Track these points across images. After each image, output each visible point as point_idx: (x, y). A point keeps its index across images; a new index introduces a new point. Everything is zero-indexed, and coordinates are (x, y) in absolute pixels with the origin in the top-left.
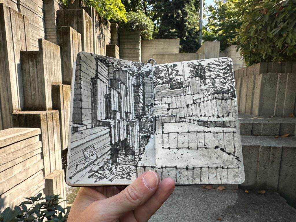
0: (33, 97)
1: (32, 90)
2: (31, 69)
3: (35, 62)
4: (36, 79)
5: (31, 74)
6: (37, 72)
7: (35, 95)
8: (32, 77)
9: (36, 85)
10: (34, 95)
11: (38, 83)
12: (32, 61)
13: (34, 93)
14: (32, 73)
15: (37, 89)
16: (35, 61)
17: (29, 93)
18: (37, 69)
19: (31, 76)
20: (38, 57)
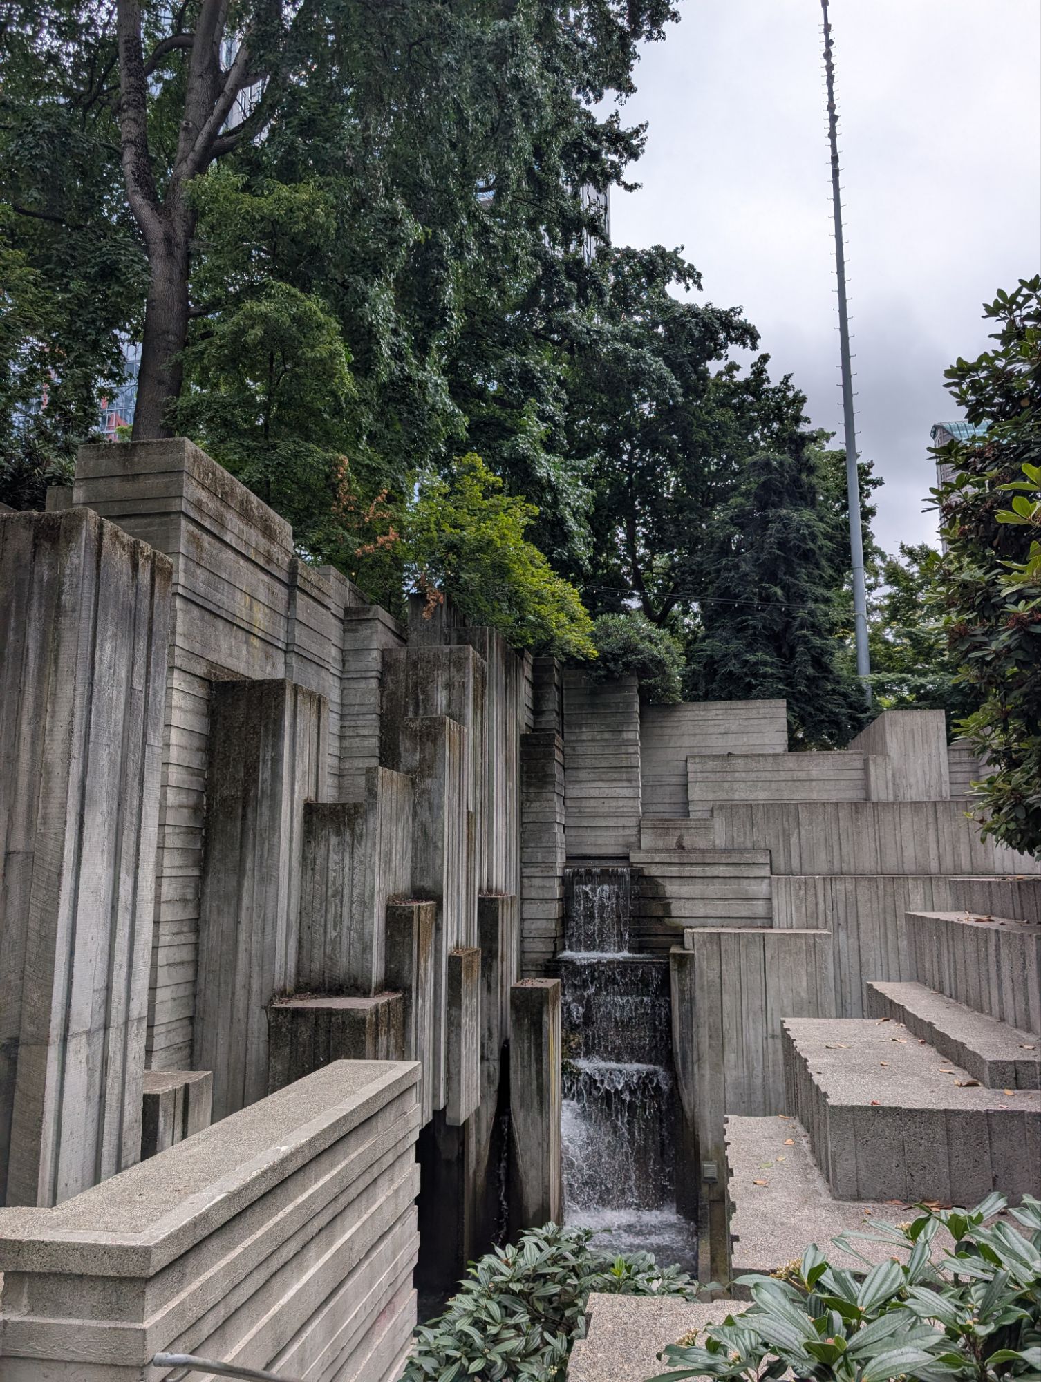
0: (329, 949)
1: (330, 925)
2: (334, 857)
3: (348, 838)
4: (346, 891)
5: (332, 874)
6: (352, 869)
7: (336, 942)
8: (334, 884)
9: (346, 910)
10: (333, 942)
11: (352, 902)
12: (339, 833)
13: (334, 934)
14: (335, 871)
15: (346, 922)
16: (348, 833)
17: (319, 937)
18: (352, 858)
19: (331, 878)
20: (360, 820)
